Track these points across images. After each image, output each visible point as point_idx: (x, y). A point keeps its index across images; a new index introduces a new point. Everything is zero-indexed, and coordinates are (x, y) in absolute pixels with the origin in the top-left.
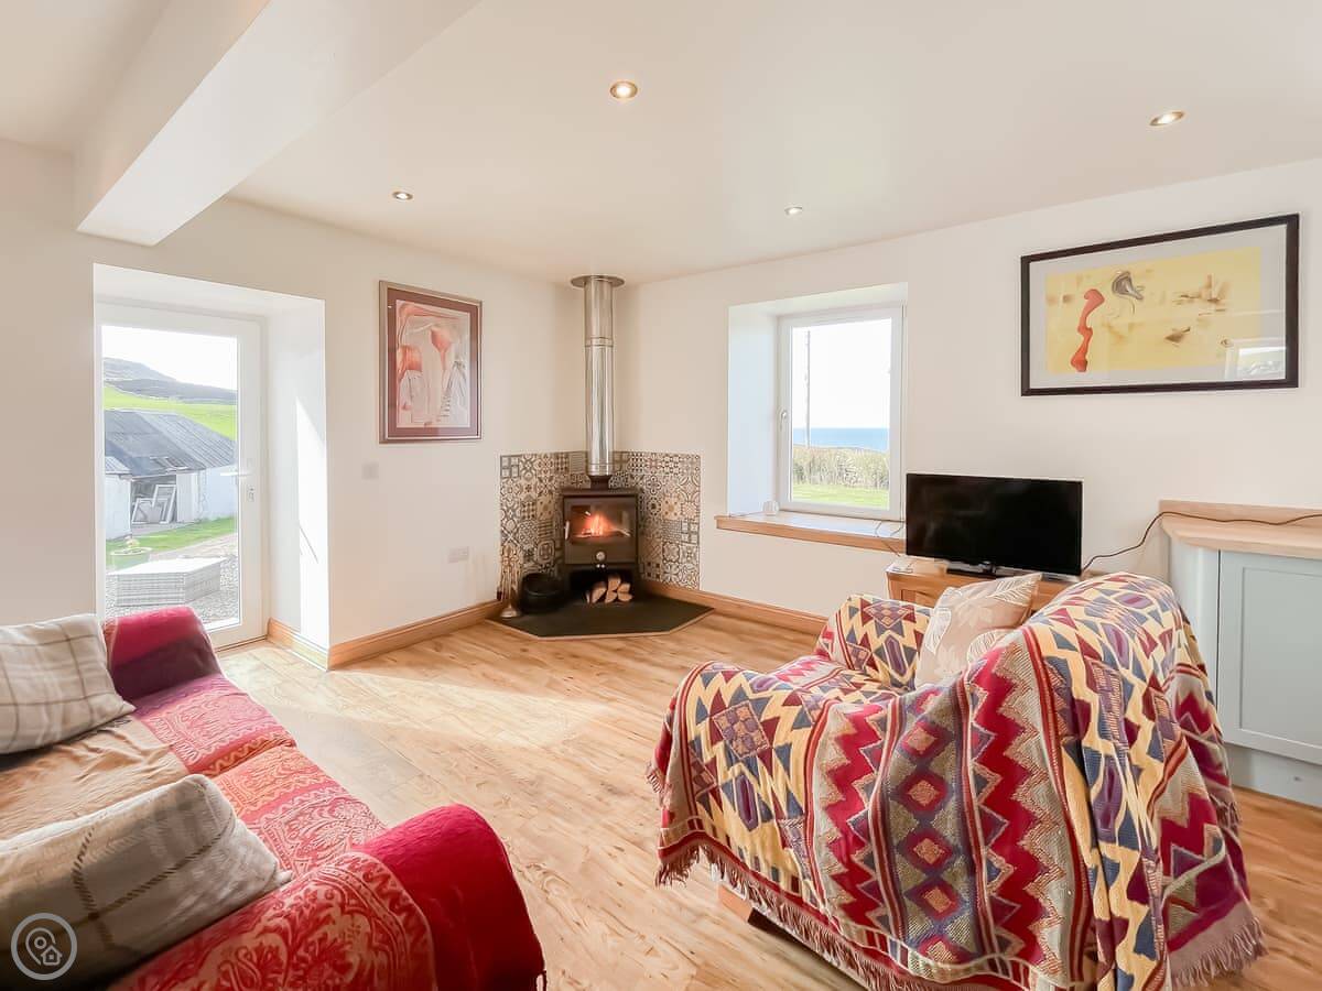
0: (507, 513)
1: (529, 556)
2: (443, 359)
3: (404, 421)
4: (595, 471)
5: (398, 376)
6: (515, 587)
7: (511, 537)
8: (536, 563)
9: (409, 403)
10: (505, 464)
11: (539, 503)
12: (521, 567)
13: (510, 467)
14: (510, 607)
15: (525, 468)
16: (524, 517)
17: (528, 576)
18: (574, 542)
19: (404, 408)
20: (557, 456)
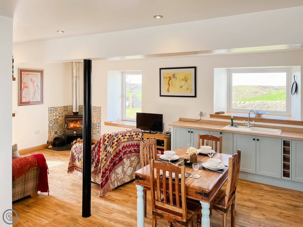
0: (50, 122)
1: (56, 133)
2: (34, 85)
3: (24, 100)
4: (74, 111)
5: (22, 90)
6: (52, 140)
7: (51, 128)
8: (58, 135)
9: (25, 96)
10: (50, 110)
11: (59, 119)
12: (53, 135)
13: (51, 110)
14: (50, 145)
15: (55, 110)
16: (55, 123)
17: (56, 138)
18: (68, 129)
19: (24, 97)
20: (64, 107)
